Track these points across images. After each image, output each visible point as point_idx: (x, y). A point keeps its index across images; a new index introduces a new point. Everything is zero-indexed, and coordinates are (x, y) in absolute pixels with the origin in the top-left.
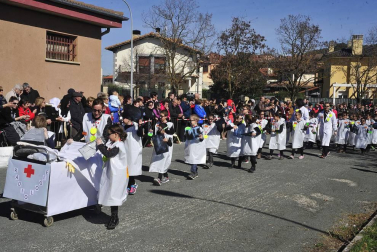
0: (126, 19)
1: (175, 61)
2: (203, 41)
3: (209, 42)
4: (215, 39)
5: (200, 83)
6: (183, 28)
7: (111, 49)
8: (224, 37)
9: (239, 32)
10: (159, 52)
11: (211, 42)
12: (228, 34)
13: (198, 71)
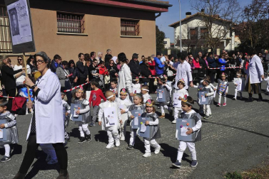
0: (171, 6)
1: (212, 30)
2: (231, 15)
3: (236, 15)
4: (240, 12)
5: (233, 42)
6: (217, 7)
7: (172, 26)
8: (247, 10)
9: (258, 5)
10: (201, 25)
11: (237, 14)
12: (249, 8)
13: (231, 35)
